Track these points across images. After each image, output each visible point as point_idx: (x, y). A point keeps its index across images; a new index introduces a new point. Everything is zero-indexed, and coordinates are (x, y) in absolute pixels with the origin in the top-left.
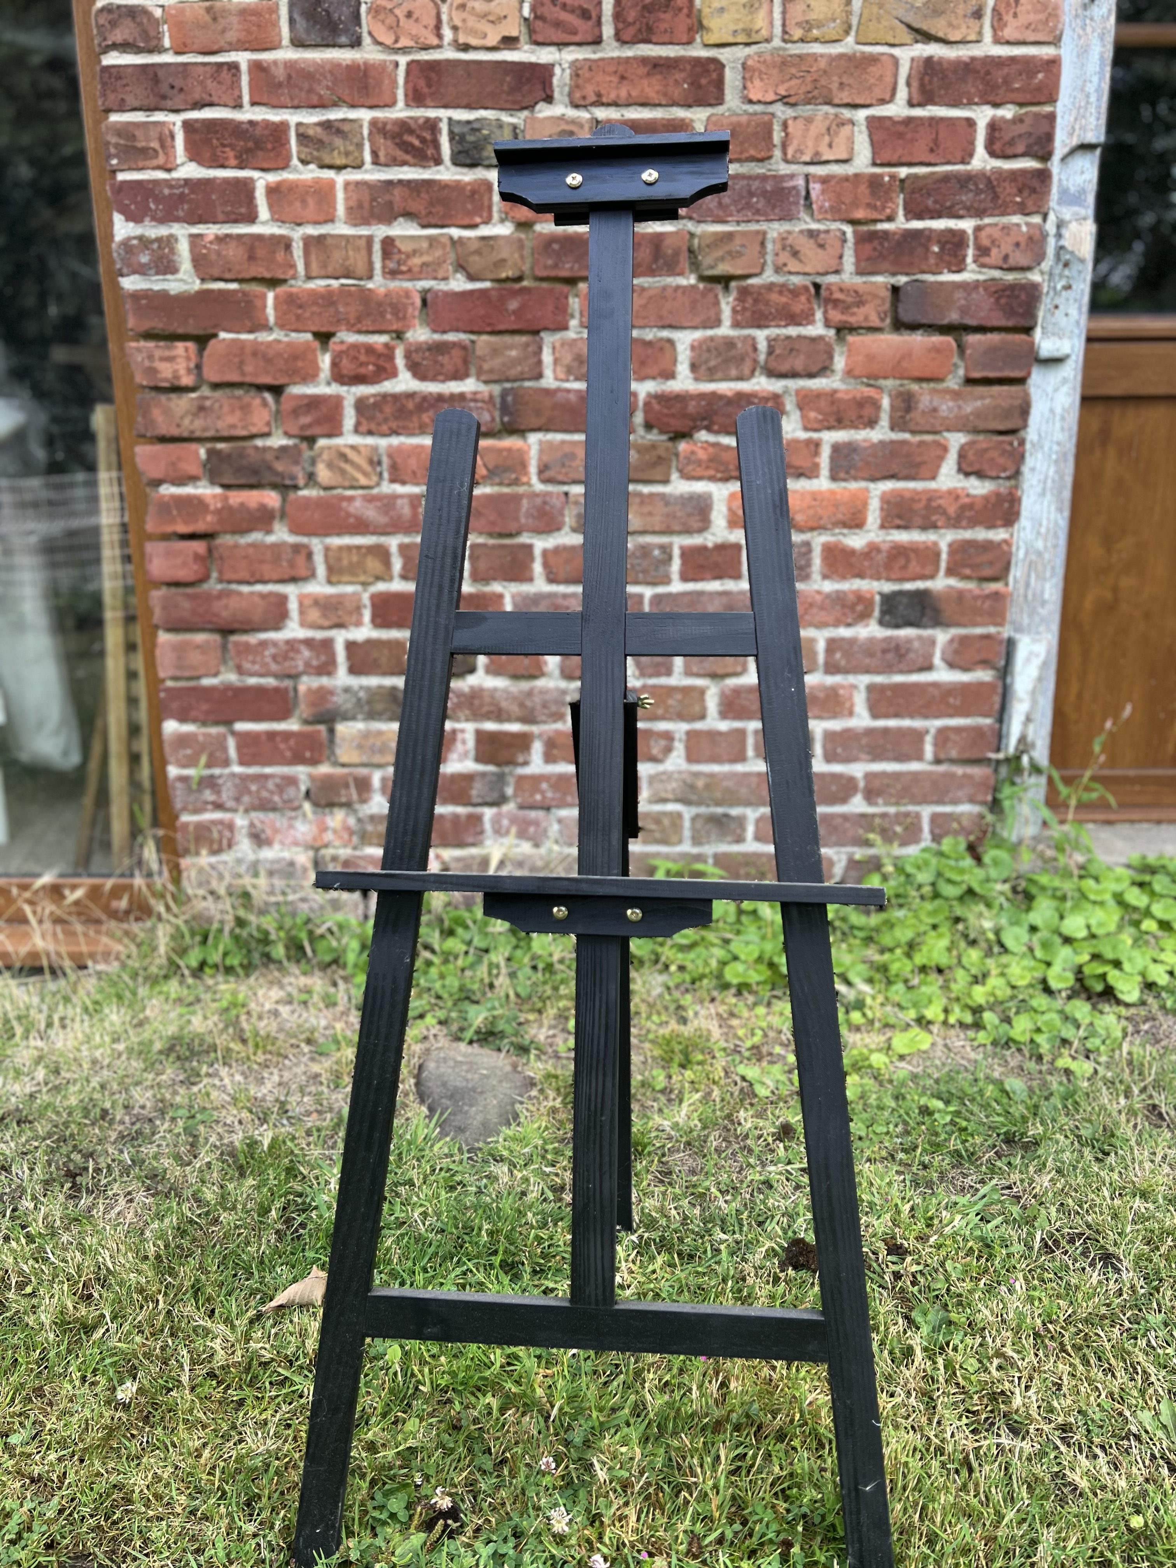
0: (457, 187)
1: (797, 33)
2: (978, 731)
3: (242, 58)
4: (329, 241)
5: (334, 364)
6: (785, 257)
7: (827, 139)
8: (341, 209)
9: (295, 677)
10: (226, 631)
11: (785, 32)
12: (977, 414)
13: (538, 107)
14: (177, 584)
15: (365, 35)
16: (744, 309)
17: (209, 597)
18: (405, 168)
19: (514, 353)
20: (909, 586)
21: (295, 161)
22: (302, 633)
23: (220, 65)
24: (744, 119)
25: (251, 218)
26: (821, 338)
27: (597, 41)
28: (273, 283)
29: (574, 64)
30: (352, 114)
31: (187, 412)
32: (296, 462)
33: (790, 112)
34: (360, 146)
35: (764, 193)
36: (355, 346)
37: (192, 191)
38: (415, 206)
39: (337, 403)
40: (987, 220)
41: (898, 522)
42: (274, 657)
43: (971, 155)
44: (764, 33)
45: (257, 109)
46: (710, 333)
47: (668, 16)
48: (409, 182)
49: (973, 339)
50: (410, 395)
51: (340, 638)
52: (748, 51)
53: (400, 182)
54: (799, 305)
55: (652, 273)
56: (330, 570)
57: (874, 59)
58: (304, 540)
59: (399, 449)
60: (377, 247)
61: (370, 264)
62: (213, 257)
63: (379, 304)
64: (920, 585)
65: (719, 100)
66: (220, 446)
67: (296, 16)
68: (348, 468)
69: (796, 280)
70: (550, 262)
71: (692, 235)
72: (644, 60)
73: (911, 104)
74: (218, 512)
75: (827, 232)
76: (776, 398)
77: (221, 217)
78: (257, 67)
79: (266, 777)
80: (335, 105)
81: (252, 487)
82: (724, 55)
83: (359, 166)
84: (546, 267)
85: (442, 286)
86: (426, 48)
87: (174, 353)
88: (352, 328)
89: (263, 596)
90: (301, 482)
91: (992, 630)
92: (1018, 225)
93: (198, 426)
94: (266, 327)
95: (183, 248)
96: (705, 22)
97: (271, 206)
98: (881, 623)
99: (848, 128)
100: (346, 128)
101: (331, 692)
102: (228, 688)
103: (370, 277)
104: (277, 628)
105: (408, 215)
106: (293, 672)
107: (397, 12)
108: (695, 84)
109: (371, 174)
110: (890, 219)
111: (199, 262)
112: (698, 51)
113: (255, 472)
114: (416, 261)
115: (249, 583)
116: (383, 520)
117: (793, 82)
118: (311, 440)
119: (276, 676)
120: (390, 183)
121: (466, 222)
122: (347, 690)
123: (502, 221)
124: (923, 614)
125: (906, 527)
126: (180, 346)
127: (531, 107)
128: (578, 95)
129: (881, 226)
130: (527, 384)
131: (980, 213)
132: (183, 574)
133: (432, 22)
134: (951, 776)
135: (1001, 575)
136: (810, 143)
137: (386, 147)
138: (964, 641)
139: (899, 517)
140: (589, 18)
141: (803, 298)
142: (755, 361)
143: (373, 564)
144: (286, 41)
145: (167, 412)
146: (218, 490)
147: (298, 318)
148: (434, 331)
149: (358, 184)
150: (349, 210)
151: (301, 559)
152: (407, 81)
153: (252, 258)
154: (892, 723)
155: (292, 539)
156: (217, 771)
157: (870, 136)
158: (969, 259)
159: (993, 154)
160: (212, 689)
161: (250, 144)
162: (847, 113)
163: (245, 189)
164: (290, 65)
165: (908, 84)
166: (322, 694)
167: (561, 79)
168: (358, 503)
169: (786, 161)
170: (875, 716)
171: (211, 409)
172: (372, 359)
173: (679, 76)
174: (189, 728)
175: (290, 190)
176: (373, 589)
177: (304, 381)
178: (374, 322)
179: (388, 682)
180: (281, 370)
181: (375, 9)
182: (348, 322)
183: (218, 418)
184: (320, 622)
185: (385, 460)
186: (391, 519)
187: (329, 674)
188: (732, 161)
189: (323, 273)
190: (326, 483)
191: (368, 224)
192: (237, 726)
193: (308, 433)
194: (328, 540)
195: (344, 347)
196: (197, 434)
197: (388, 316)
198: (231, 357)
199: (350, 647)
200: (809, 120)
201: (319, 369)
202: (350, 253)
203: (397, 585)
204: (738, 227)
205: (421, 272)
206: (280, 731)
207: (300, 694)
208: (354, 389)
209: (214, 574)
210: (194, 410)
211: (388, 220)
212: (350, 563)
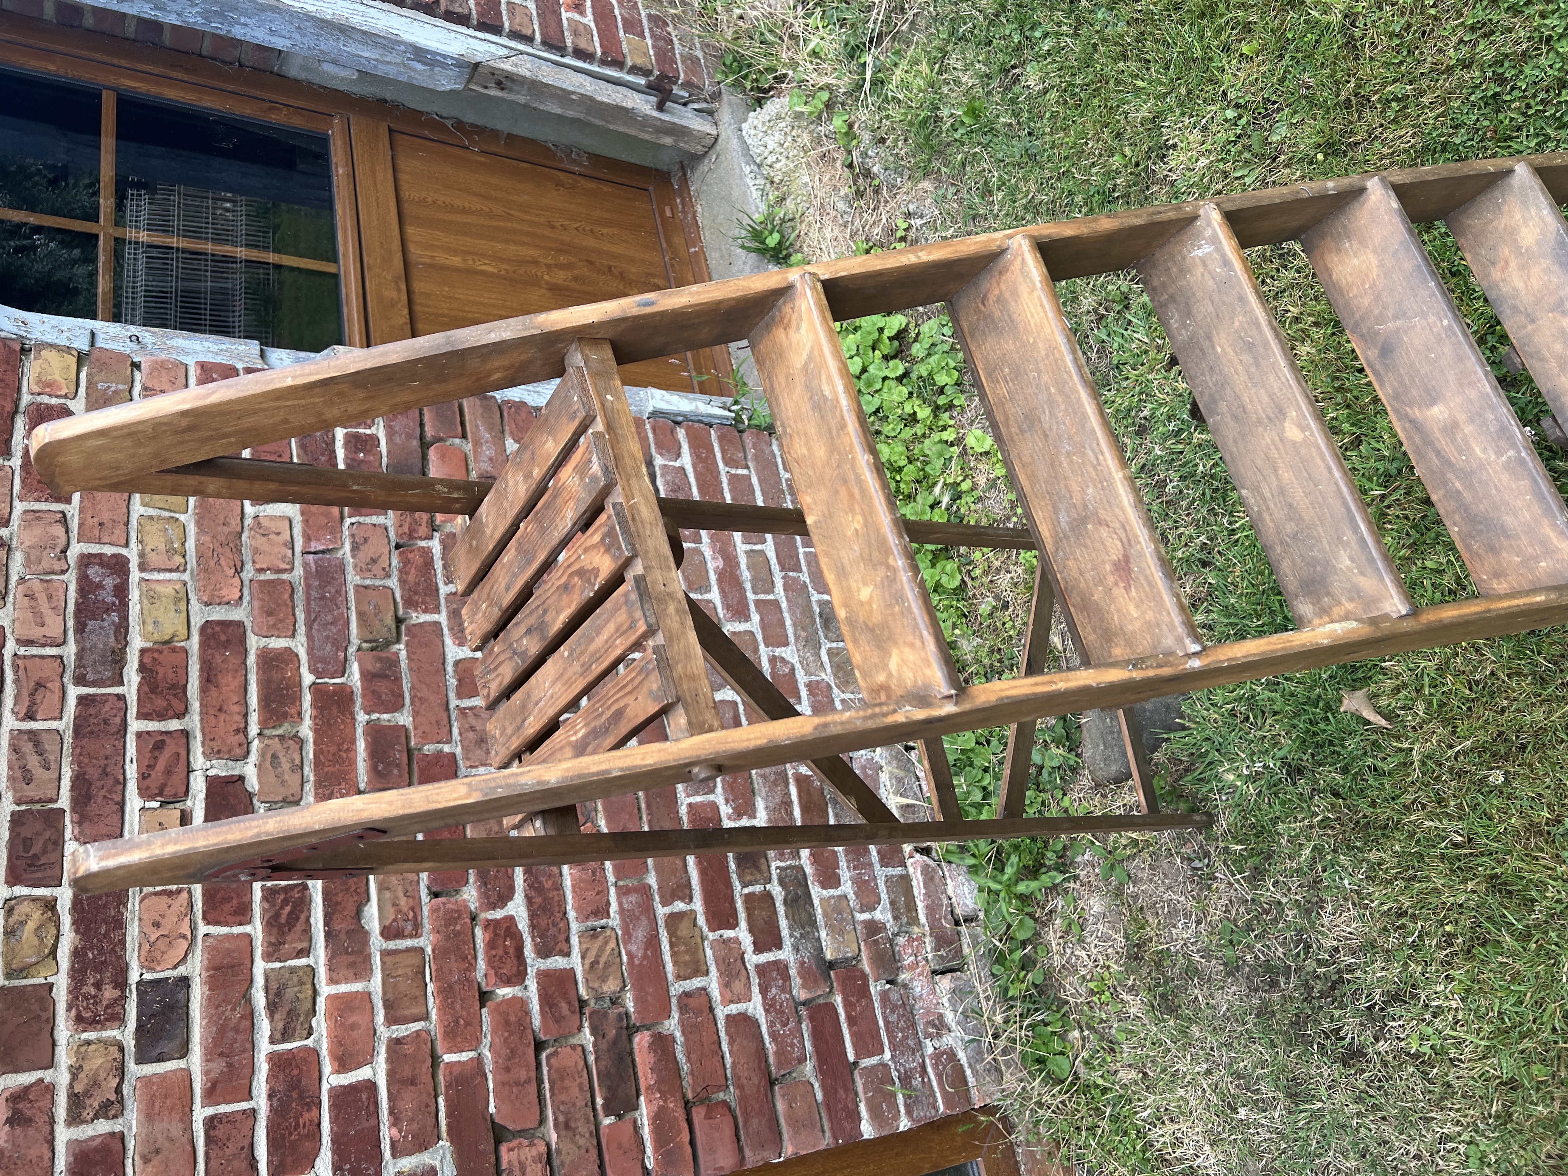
1: (178, 559)
2: (721, 439)
3: (200, 1114)
4: (389, 996)
5: (508, 982)
6: (376, 569)
7: (272, 536)
8: (357, 987)
9: (796, 1002)
10: (770, 1080)
11: (177, 570)
12: (490, 429)
13: (250, 789)
14: (737, 1136)
15: (176, 973)
16: (424, 602)
17: (743, 1099)
18: (312, 920)
21: (309, 1042)
22: (757, 997)
23: (209, 1139)
24: (256, 604)
25: (371, 1086)
26: (442, 542)
27: (186, 734)
28: (434, 1056)
29: (207, 756)
30: (259, 981)
31: (574, 1142)
32: (605, 1014)
33: (249, 566)
34: (293, 970)
35: (321, 587)
36: (490, 961)
37: (347, 1160)
38: (349, 910)
39: (544, 977)
42: (783, 1024)
44: (178, 587)
45: (255, 1092)
46: (446, 631)
47: (161, 671)
48: (326, 915)
49: (429, 432)
50: (529, 900)
51: (753, 959)
52: (193, 601)
53: (326, 924)
54: (417, 559)
55: (398, 680)
56: (696, 973)
58: (674, 1001)
59: (578, 909)
60: (392, 945)
61: (408, 950)
62: (415, 1126)
63: (447, 938)
65: (240, 624)
66: (599, 1101)
67: (155, 1053)
68: (602, 960)
69: (395, 562)
70: (395, 771)
71: (359, 649)
72: (204, 690)
74: (663, 1096)
75: (353, 536)
77: (373, 1122)
78: (212, 1095)
79: (887, 1023)
80: (249, 1001)
81: (633, 1062)
82: (197, 622)
83: (312, 970)
85: (424, 875)
86: (191, 905)
87: (516, 1164)
88: (472, 967)
89: (731, 1043)
90: (621, 1010)
91: (648, 426)
93: (584, 1128)
94: (479, 1059)
95: (408, 1163)
96: (167, 638)
97: (359, 1066)
99: (262, 520)
100: (274, 986)
101: (803, 963)
102: (819, 1070)
103: (422, 950)
104: (756, 1024)
105: (358, 914)
106: (792, 1004)
107: (153, 938)
108: (226, 645)
109: (320, 956)
111: (421, 1145)
112: (194, 644)
113: (620, 1059)
114: (403, 901)
115: (723, 1057)
116: (644, 921)
117: (223, 562)
118: (582, 1003)
119: (800, 1022)
120: (328, 935)
122: (796, 949)
126: (506, 1159)
127: (250, 795)
128: (238, 751)
132: (728, 1131)
133: (165, 899)
134: (756, 458)
136: (276, 550)
137: (293, 943)
138: (660, 446)
140: (163, 741)
141: (410, 556)
143: (684, 930)
144: (181, 1064)
145: (576, 1165)
146: (642, 1098)
147: (468, 1025)
148: (467, 882)
149: (331, 969)
150: (356, 977)
151: (693, 1004)
152: (227, 924)
153: (413, 1082)
155: (676, 1015)
156: (895, 1074)
157: (267, 503)
158: (368, 432)
160: (823, 1086)
161: (295, 1095)
162: (248, 521)
163: (341, 1096)
164: (209, 1055)
166: (804, 971)
167: (220, 769)
168: (633, 948)
169: (292, 569)
171: (566, 1114)
172: (500, 942)
173: (218, 659)
174: (863, 1107)
175: (340, 1044)
176: (705, 929)
177: (528, 1013)
178: (465, 943)
179: (781, 909)
180: (521, 1038)
181: (149, 963)
182: (467, 969)
183: (574, 1105)
184: (743, 980)
185: (590, 923)
186: (641, 913)
187: (786, 967)
188: (294, 615)
189: (422, 1000)
190: (619, 982)
191: (369, 955)
192: (851, 1057)
193: (576, 1004)
194: (670, 977)
195: (492, 972)
196: (593, 1128)
197: (458, 927)
198: (513, 1096)
199: (759, 948)
200: (256, 551)
201: (514, 998)
202: (400, 972)
203: (698, 905)
204: (353, 608)
205: (413, 897)
206: (846, 1012)
207: (809, 996)
208: (529, 961)
209: (721, 1095)
210: (570, 1134)
211: (365, 935)
212: (686, 952)
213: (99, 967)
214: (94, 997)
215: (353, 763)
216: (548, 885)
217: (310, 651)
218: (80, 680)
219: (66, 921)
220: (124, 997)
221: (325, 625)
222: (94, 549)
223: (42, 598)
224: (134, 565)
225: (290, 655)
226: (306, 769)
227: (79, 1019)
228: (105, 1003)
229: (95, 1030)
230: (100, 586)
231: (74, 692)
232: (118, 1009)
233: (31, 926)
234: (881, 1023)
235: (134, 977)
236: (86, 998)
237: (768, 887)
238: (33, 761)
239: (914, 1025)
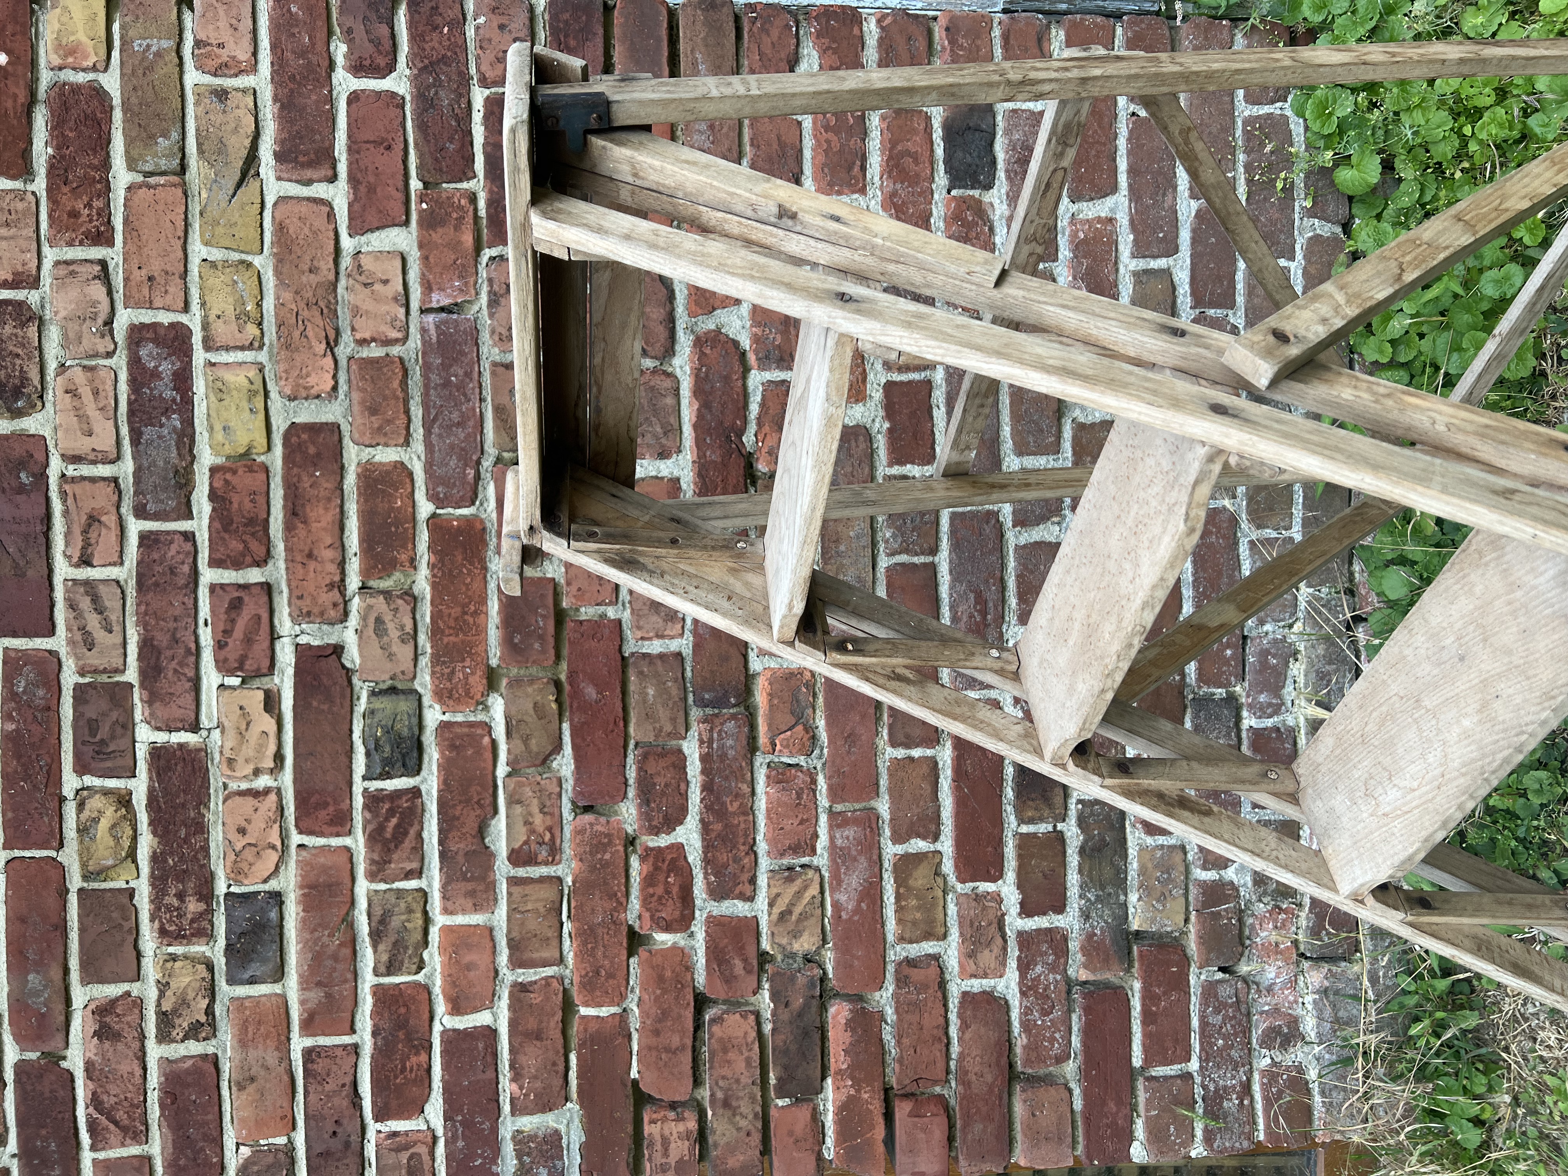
0: (446, 768)
1: (252, 330)
3: (299, 1043)
4: (515, 934)
5: (668, 928)
7: (377, 287)
8: (477, 919)
9: (1069, 984)
10: (1011, 1075)
11: (250, 347)
13: (348, 665)
14: (951, 1139)
15: (267, 887)
17: (966, 1099)
18: (425, 835)
19: (651, 691)
20: (939, 152)
21: (420, 977)
22: (1012, 974)
23: (307, 1072)
24: (356, 396)
25: (490, 1034)
27: (268, 588)
28: (568, 1007)
29: (295, 621)
30: (362, 904)
31: (731, 1122)
32: (792, 979)
33: (347, 337)
34: (400, 893)
35: (445, 367)
36: (645, 901)
37: (460, 1111)
38: (471, 824)
39: (715, 923)
40: (473, 70)
41: (856, 169)
42: (1045, 1013)
43: (393, 95)
44: (253, 373)
45: (358, 1025)
47: (235, 499)
48: (440, 831)
50: (705, 827)
51: (1015, 923)
52: (274, 395)
53: (441, 843)
56: (928, 936)
57: (280, 228)
58: (891, 968)
59: (772, 841)
60: (521, 872)
61: (542, 880)
62: (538, 1084)
63: (592, 869)
64: (938, 135)
65: (335, 428)
66: (772, 1080)
67: (246, 976)
68: (797, 910)
70: (537, 646)
71: (498, 460)
72: (289, 528)
73: (333, 178)
74: (857, 1084)
75: (490, 281)
76: (700, 342)
77: (490, 1074)
78: (309, 1026)
79: (1204, 1023)
80: (351, 926)
81: (824, 1038)
82: (280, 425)
83: (424, 894)
84: (544, 651)
85: (569, 786)
86: (281, 809)
87: (658, 1138)
88: (623, 906)
89: (964, 1026)
90: (818, 972)
91: (997, 32)
92: (477, 28)
93: (748, 1108)
94: (623, 1017)
95: (528, 1123)
96: (242, 450)
97: (476, 1010)
98: (988, 186)
99: (364, 260)
100: (378, 912)
101: (1090, 936)
102: (1085, 1073)
103: (560, 880)
104: (1006, 1006)
105: (482, 831)
106: (1063, 987)
107: (238, 846)
108: (315, 461)
109: (433, 879)
110: (473, 198)
111: (545, 1105)
112: (276, 459)
113: (806, 1034)
114: (538, 820)
115: (948, 1045)
116: (863, 863)
117: (310, 333)
118: (764, 958)
119: (1070, 1011)
120: (443, 855)
121: (488, 755)
122: (1086, 916)
123: (486, 708)
124: (978, 129)
125: (864, 158)
126: (647, 1129)
127: (348, 673)
128: (332, 613)
129: (482, 213)
130: (689, 674)
131: (465, 81)
132: (939, 1132)
133: (250, 801)
135: (924, 23)
136: (384, 308)
137: (400, 861)
139: (850, 168)
140: (240, 599)
142: (655, 371)
143: (920, 878)
144: (277, 988)
145: (731, 1149)
146: (829, 1081)
147: (611, 976)
148: (625, 796)
149: (445, 897)
150: (477, 908)
151: (916, 975)
152: (321, 834)
153: (538, 1035)
154: (1122, 165)
155: (890, 987)
156: (1198, 1091)
157: (372, 230)
159: (391, 68)
160: (1087, 1094)
161: (401, 1035)
162: (346, 262)
163: (456, 1040)
164: (305, 984)
165: (308, 183)
166: (1091, 946)
167: (313, 636)
168: (843, 898)
169: (406, 338)
170: (1114, 189)
171: (726, 1091)
172: (661, 877)
173: (306, 482)
174: (1140, 1128)
175: (454, 984)
176: (952, 879)
177: (689, 968)
178: (614, 877)
179: (1073, 859)
180: (677, 998)
181: (237, 873)
182: (615, 909)
183: (738, 1081)
184: (996, 951)
185: (786, 861)
186: (861, 852)
187: (1065, 939)
188: (407, 412)
189: (555, 942)
190: (816, 940)
191: (494, 883)
192: (1137, 1061)
193: (755, 963)
194: (890, 938)
195: (647, 915)
196: (759, 1109)
197: (607, 856)
198: (661, 1063)
199: (1026, 910)
200: (356, 312)
201: (675, 947)
202: (529, 907)
203: (946, 845)
204: (489, 399)
205: (552, 814)
206: (1143, 1005)
207: (1091, 977)
208: (698, 902)
209: (938, 1089)
210: (729, 1113)
211: (489, 855)
212: (918, 908)
213: (182, 876)
214: (177, 909)
215: (482, 631)
216: (733, 807)
217: (428, 468)
218: (140, 512)
219: (143, 818)
220: (210, 911)
221: (449, 427)
222: (146, 317)
223: (86, 392)
224: (197, 339)
225: (402, 471)
226: (423, 639)
227: (163, 932)
228: (189, 916)
229: (181, 944)
230: (155, 374)
231: (135, 527)
232: (205, 924)
233: (104, 824)
234: (1195, 1023)
235: (221, 888)
236: (169, 908)
237: (1060, 826)
238: (93, 621)
239: (1246, 1032)
